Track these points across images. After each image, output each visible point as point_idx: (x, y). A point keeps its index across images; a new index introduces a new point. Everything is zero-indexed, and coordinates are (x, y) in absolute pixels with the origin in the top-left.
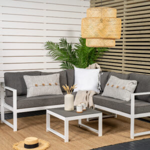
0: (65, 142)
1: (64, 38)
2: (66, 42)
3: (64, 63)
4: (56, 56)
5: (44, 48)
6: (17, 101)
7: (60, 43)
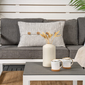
4: (79, 5)
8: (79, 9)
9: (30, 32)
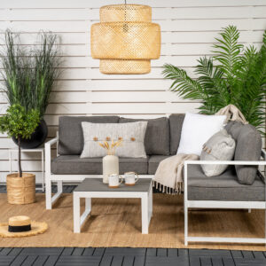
0: (75, 232)
1: (208, 58)
2: (210, 65)
3: (205, 103)
5: (163, 76)
6: (52, 161)
7: (199, 66)
8: (185, 98)
9: (97, 136)
